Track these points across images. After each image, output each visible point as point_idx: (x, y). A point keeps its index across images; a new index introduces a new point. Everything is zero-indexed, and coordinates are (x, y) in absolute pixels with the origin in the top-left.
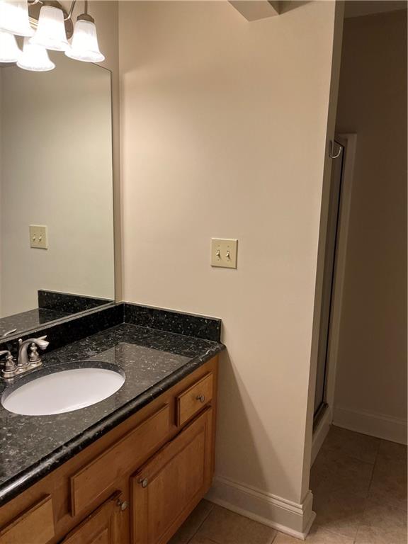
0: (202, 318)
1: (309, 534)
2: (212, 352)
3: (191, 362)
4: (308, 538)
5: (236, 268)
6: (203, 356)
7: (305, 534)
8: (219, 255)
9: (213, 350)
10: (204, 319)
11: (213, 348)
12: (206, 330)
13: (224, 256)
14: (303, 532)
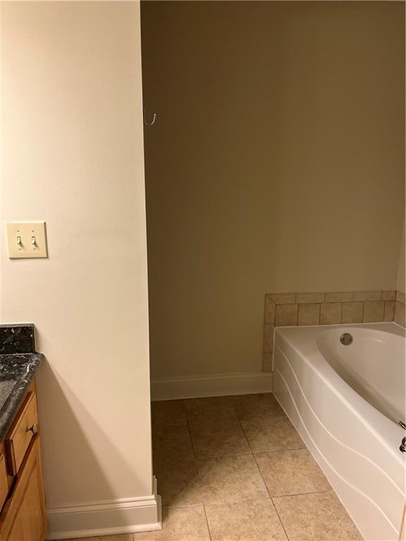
0: (6, 328)
1: (163, 520)
2: (33, 367)
3: (16, 388)
4: (164, 524)
5: (47, 257)
6: (26, 375)
7: (160, 523)
8: (20, 243)
9: (33, 364)
10: (10, 329)
11: (32, 362)
12: (14, 341)
13: (28, 243)
14: (158, 521)
